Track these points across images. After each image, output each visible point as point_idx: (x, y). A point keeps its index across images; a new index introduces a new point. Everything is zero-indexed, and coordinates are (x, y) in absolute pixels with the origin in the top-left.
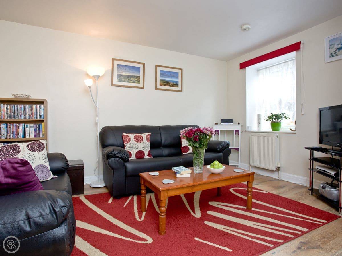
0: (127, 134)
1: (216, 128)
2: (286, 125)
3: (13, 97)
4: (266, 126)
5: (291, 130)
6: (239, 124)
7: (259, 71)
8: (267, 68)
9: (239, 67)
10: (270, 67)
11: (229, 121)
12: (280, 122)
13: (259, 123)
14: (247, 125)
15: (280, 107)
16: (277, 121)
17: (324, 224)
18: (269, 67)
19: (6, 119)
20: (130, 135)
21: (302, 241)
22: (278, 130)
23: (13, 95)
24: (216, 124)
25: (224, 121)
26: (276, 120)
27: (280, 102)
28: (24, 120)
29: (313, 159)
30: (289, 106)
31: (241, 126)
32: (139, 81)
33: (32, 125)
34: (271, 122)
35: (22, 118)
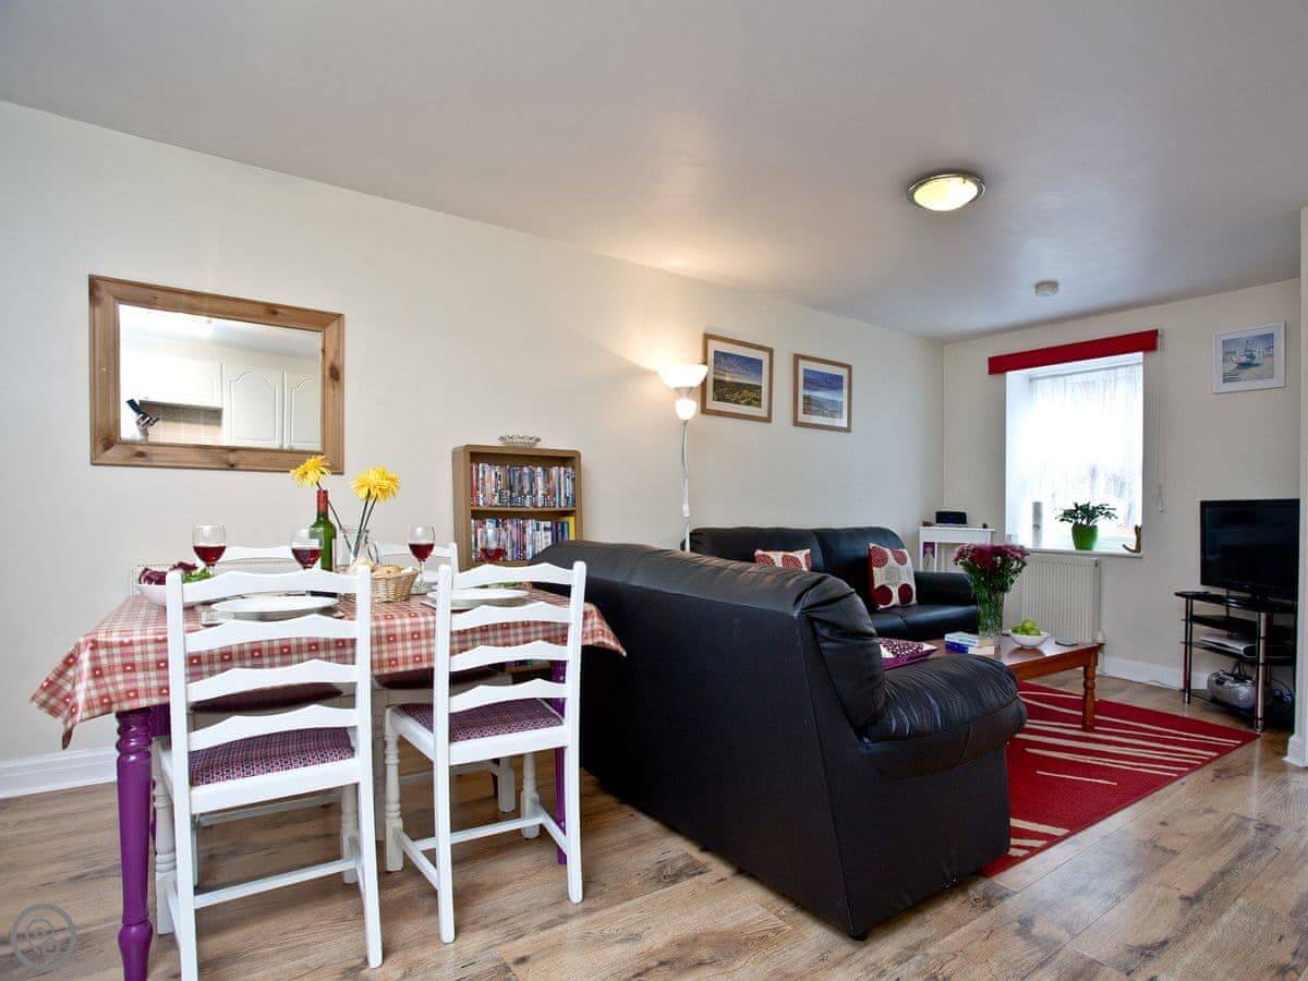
0: (766, 553)
1: (928, 535)
2: (1113, 536)
3: (498, 443)
4: (1059, 537)
5: (1128, 549)
6: (985, 526)
7: (1034, 382)
8: (1056, 376)
9: (986, 367)
10: (1068, 375)
11: (958, 519)
12: (1095, 527)
13: (1037, 527)
14: (1008, 532)
15: (1092, 487)
16: (1088, 522)
17: (1237, 746)
18: (1063, 375)
19: (496, 506)
20: (772, 554)
21: (1217, 767)
22: (1090, 549)
23: (502, 438)
24: (926, 524)
25: (946, 518)
26: (1084, 522)
27: (1093, 474)
28: (532, 509)
29: (1192, 619)
30: (1120, 485)
31: (992, 533)
32: (760, 400)
33: (548, 524)
34: (1074, 527)
35: (528, 503)
